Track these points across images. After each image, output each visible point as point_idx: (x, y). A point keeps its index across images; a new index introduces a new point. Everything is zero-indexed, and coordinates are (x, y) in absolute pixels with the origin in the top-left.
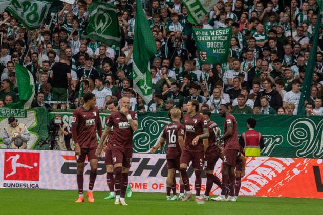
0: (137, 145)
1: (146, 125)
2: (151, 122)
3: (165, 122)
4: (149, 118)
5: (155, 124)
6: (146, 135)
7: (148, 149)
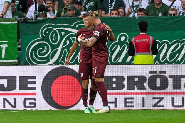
0: (36, 56)
1: (45, 33)
2: (50, 30)
3: (66, 29)
4: (49, 26)
5: (55, 32)
6: (45, 44)
7: (48, 61)
